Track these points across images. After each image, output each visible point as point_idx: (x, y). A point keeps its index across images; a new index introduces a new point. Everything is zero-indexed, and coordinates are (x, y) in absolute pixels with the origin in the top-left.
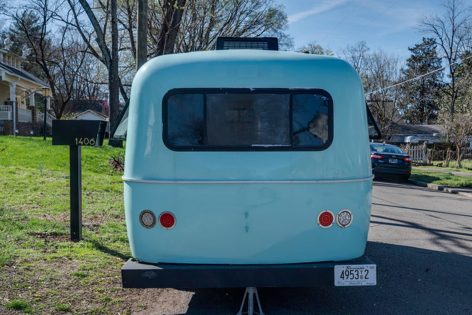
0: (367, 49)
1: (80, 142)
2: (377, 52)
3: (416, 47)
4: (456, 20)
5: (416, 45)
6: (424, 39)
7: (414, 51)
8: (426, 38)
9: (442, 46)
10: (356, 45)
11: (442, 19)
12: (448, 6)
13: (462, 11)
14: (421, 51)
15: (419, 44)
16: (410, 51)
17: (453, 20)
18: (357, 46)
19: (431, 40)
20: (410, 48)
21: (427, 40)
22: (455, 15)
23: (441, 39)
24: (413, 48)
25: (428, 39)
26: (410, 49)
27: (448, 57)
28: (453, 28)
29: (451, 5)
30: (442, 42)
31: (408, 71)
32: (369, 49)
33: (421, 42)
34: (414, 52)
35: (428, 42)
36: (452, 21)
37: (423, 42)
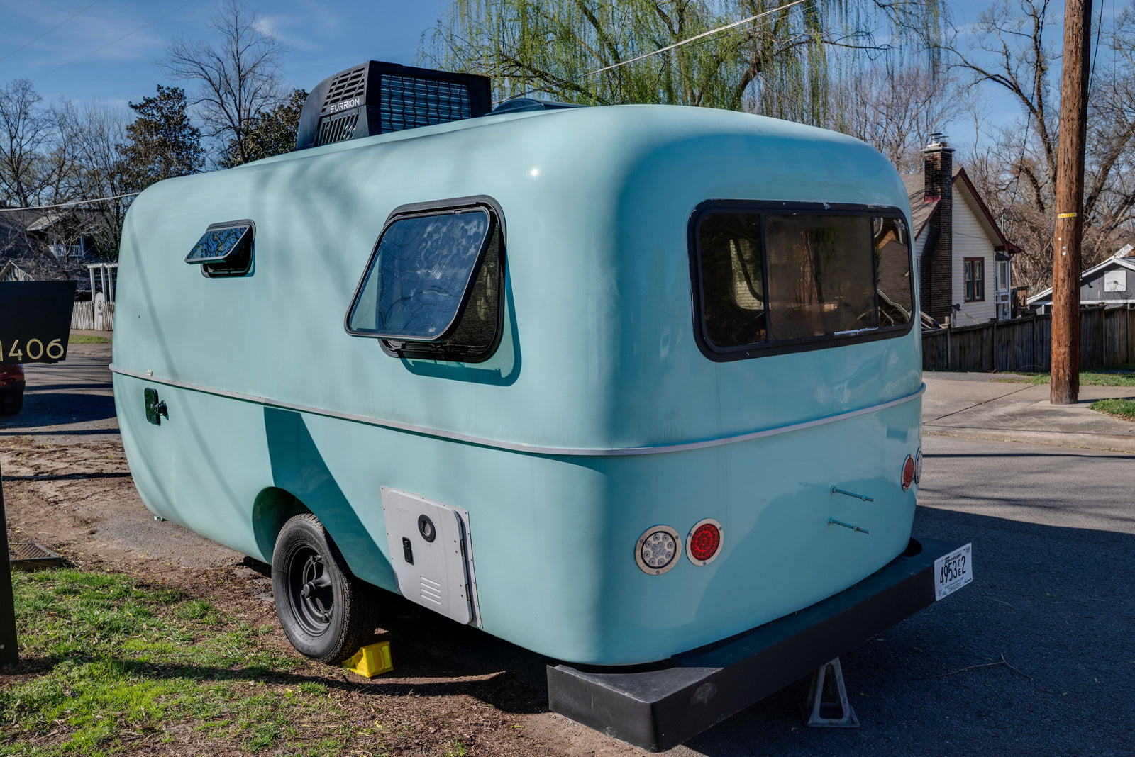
0: (36, 99)
1: (11, 354)
2: (59, 107)
3: (144, 102)
4: (242, 57)
5: (145, 99)
6: (160, 88)
7: (142, 111)
8: (165, 87)
9: (222, 105)
10: (7, 87)
11: (220, 53)
12: (227, 29)
13: (252, 43)
14: (155, 112)
15: (151, 98)
16: (132, 110)
17: (238, 59)
18: (10, 91)
19: (174, 91)
20: (134, 104)
21: (167, 92)
22: (241, 48)
23: (218, 92)
24: (138, 105)
25: (169, 89)
26: (132, 106)
27: (234, 128)
28: (240, 74)
29: (233, 31)
30: (221, 97)
31: (133, 149)
32: (40, 99)
33: (154, 94)
34: (141, 113)
35: (168, 95)
36: (237, 61)
37: (158, 94)
